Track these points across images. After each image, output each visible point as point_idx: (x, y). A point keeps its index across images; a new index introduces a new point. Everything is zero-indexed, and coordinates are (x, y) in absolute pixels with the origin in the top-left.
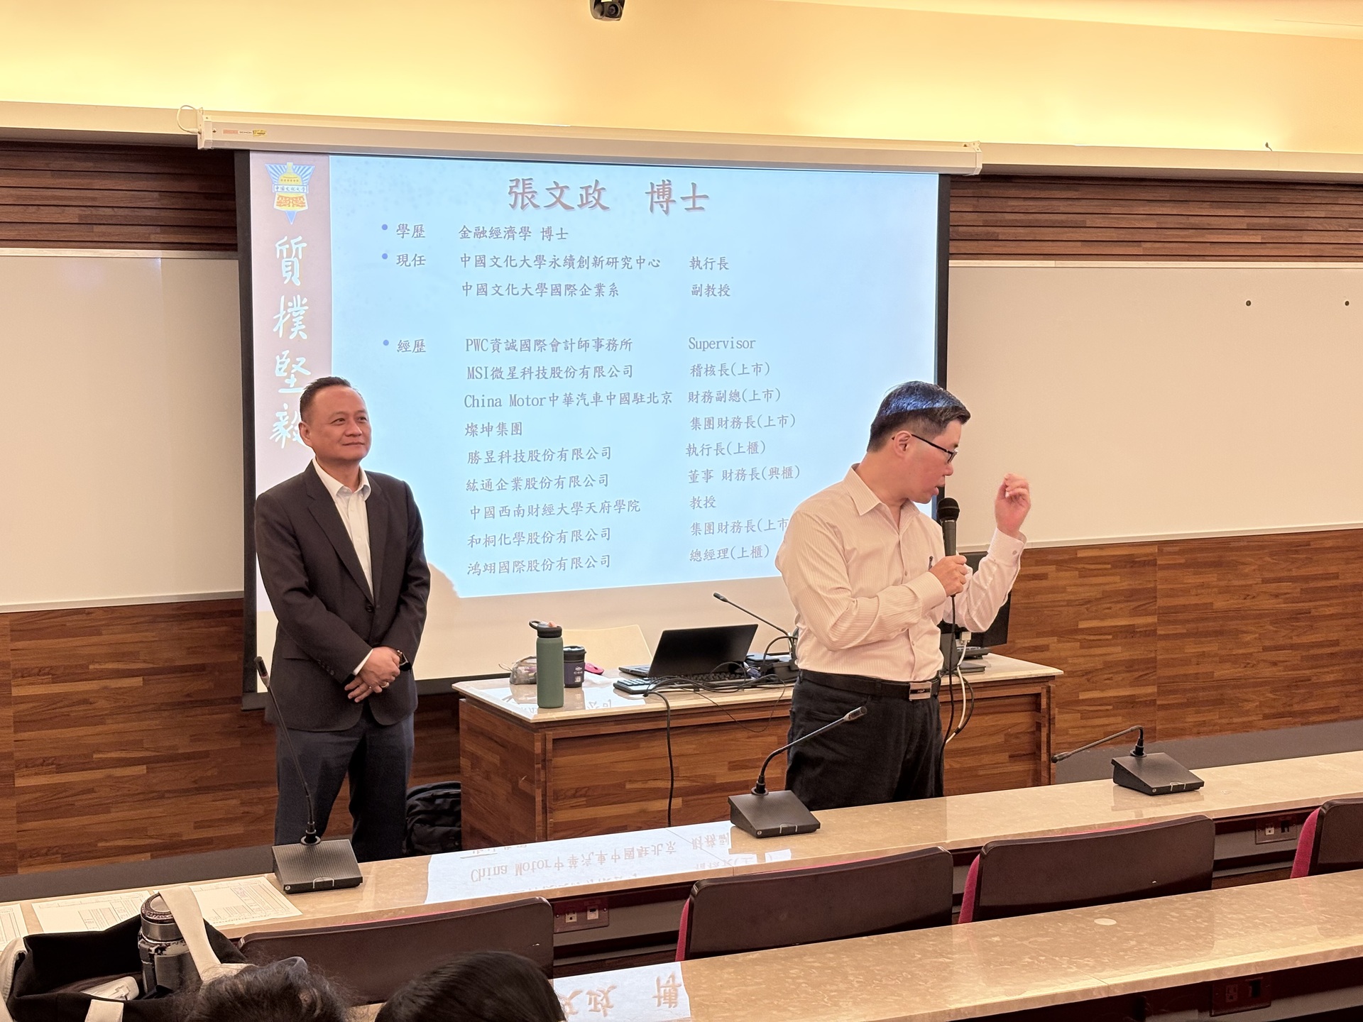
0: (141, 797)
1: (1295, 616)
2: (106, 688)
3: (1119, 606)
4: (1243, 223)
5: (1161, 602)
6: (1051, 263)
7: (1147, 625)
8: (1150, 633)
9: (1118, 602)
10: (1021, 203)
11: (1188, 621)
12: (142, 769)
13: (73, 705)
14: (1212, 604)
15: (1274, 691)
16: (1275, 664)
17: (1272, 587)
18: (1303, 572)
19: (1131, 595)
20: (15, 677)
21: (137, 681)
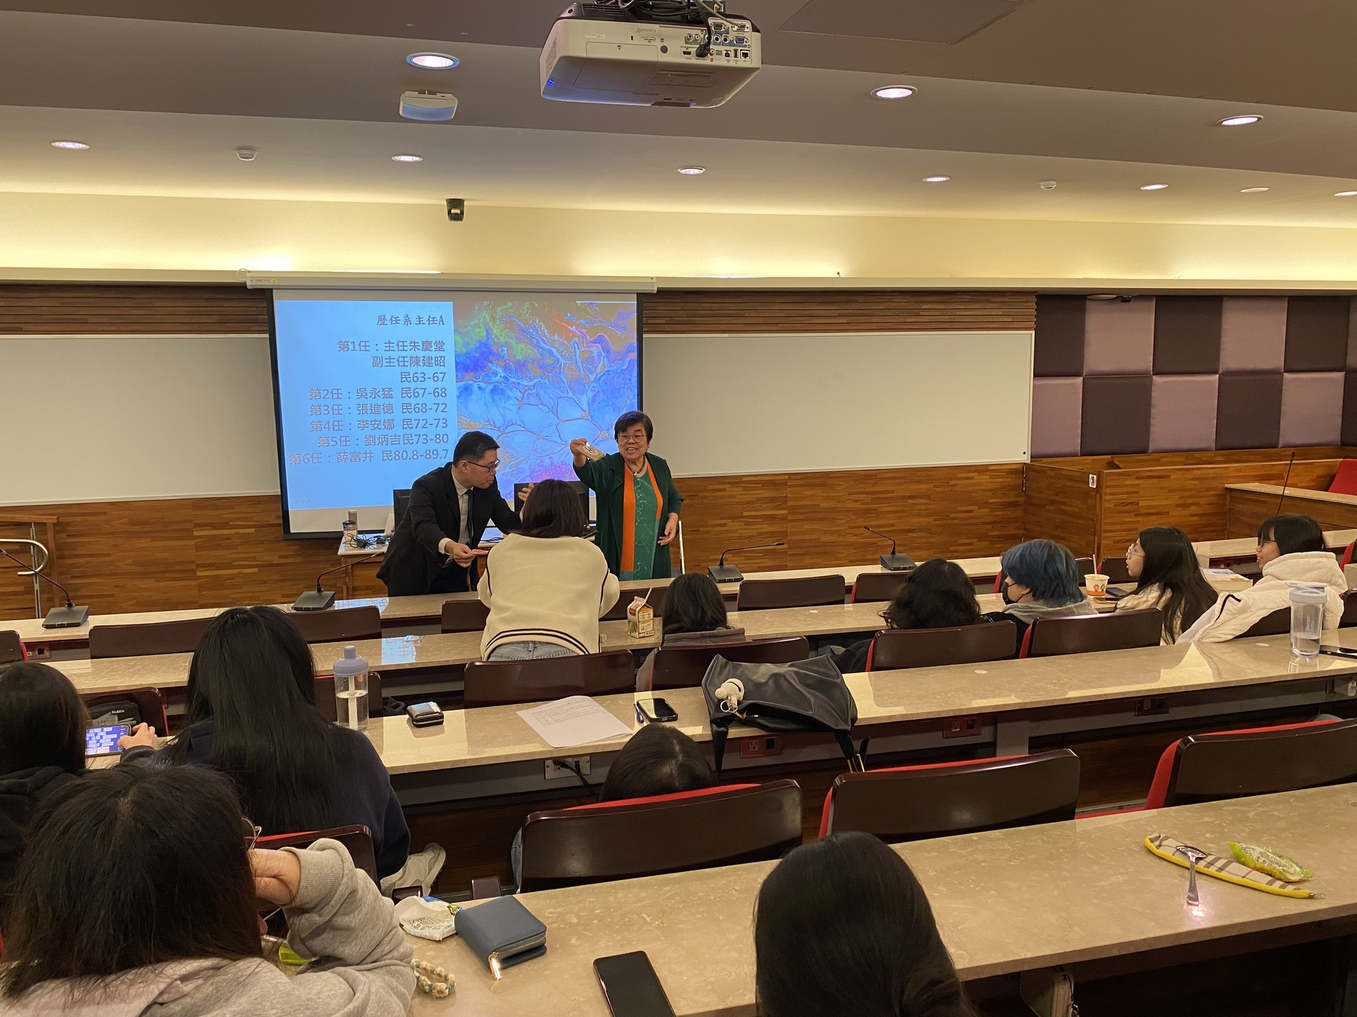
0: (256, 582)
1: (868, 511)
2: (237, 533)
3: (766, 505)
4: (836, 313)
5: (789, 504)
6: (726, 335)
7: (783, 514)
8: (784, 518)
9: (767, 503)
10: (709, 305)
11: (806, 513)
12: (256, 570)
13: (223, 540)
14: (819, 505)
15: (855, 549)
16: (856, 535)
17: (855, 497)
18: (873, 489)
19: (773, 500)
20: (195, 527)
21: (253, 530)
